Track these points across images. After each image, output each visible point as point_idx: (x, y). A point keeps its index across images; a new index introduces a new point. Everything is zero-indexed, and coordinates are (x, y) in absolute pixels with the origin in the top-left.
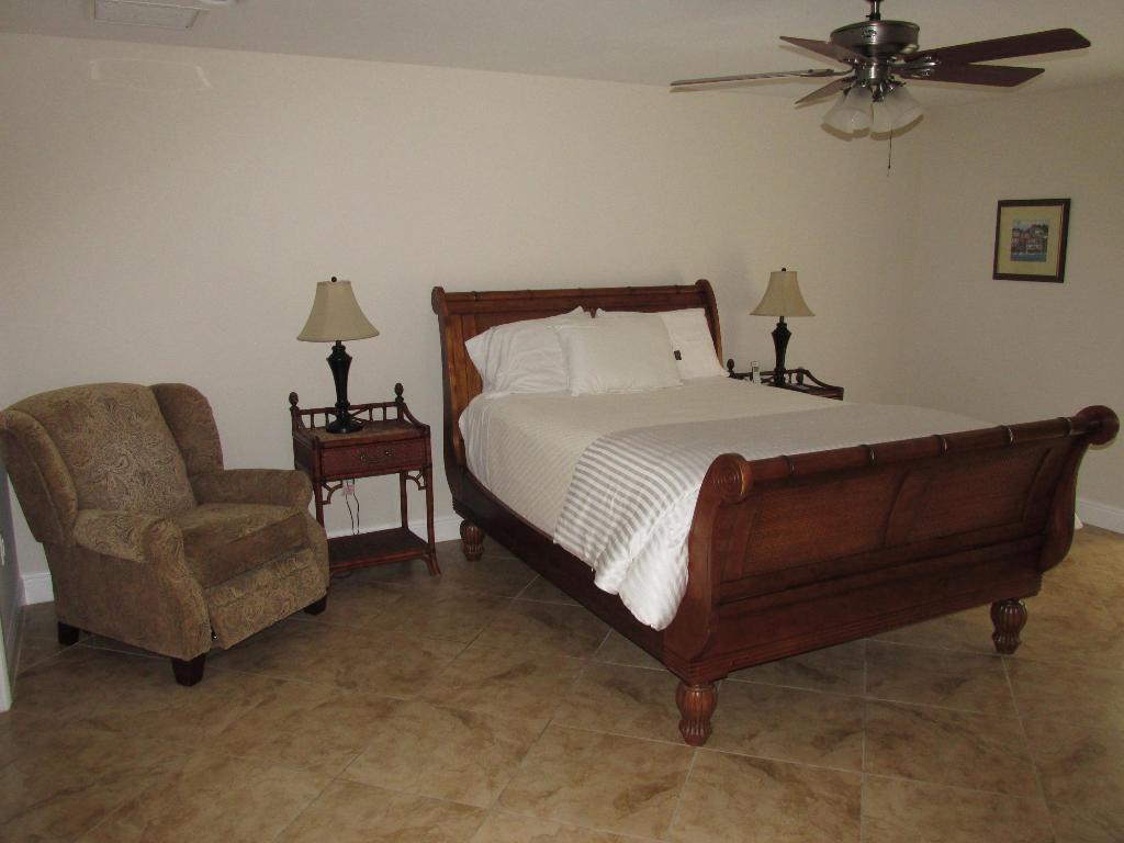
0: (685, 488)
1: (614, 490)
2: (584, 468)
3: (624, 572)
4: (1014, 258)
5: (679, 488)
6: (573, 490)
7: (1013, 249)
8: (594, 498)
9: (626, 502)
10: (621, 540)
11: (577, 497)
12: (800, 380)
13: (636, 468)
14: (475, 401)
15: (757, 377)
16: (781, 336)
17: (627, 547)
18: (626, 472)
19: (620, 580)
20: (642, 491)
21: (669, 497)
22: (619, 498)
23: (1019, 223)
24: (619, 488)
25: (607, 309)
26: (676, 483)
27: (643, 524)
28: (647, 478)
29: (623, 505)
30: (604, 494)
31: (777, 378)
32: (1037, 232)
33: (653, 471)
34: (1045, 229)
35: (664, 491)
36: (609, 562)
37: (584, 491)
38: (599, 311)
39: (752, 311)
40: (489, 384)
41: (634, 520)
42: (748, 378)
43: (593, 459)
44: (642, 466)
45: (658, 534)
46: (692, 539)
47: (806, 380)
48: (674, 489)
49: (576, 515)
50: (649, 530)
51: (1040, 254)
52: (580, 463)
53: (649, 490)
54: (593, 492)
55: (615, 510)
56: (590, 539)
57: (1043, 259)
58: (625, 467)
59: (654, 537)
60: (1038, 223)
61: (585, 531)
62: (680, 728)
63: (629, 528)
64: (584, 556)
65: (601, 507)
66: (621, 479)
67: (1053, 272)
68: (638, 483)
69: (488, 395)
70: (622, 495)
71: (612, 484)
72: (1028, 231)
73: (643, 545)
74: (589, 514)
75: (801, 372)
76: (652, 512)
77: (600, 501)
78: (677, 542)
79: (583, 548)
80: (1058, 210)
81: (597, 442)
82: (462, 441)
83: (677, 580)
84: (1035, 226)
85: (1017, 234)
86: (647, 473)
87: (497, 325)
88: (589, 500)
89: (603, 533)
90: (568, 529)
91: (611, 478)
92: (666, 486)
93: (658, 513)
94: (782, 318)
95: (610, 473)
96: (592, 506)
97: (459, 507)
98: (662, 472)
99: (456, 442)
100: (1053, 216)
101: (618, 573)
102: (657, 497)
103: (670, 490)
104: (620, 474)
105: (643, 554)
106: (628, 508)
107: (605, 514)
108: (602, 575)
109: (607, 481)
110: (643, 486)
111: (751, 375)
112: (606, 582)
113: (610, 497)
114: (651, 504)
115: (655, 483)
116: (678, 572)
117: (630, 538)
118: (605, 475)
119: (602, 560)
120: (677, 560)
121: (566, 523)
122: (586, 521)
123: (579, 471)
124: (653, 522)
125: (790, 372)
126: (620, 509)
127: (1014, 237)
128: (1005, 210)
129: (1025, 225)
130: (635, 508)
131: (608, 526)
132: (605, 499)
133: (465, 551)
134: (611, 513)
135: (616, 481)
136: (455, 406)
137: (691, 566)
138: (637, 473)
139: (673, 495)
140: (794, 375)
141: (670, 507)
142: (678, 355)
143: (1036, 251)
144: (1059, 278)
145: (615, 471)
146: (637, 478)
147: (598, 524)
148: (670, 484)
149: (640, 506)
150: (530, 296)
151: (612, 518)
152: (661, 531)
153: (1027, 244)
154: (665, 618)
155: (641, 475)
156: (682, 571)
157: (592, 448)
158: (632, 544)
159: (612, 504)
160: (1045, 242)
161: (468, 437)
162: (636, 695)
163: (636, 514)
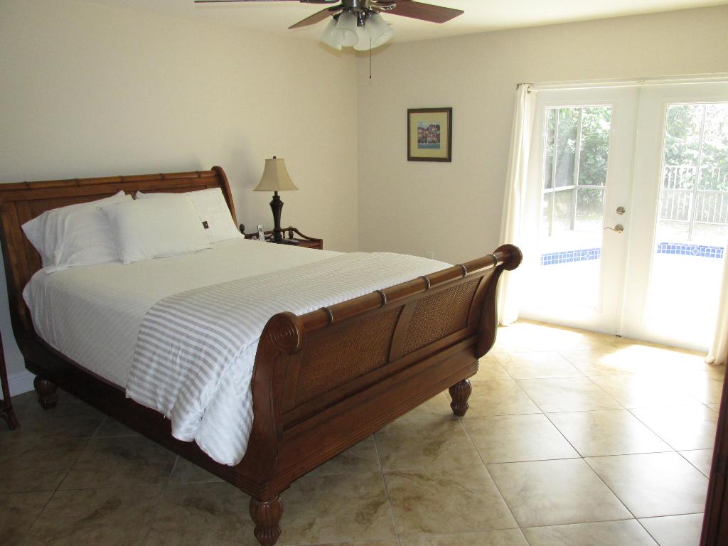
0: (243, 342)
1: (179, 348)
2: (147, 331)
3: (198, 422)
4: (420, 147)
5: (238, 343)
6: (140, 350)
7: (419, 141)
8: (159, 356)
9: (191, 358)
10: (192, 394)
11: (144, 356)
12: (291, 236)
13: (197, 328)
14: (36, 276)
15: (261, 235)
16: (276, 205)
17: (199, 399)
18: (187, 332)
19: (195, 428)
20: (205, 348)
21: (230, 351)
22: (184, 355)
23: (421, 123)
24: (183, 347)
25: (144, 191)
26: (234, 339)
27: (210, 378)
28: (207, 336)
29: (188, 361)
30: (169, 352)
31: (276, 236)
32: (433, 129)
33: (212, 330)
34: (438, 127)
35: (225, 347)
36: (184, 415)
37: (150, 351)
38: (139, 194)
39: (254, 188)
40: (47, 259)
41: (201, 374)
42: (255, 237)
43: (155, 322)
44: (201, 326)
45: (225, 385)
46: (254, 385)
47: (296, 236)
48: (234, 344)
49: (145, 372)
50: (217, 383)
51: (435, 144)
52: (143, 326)
53: (211, 347)
54: (158, 351)
55: (181, 366)
56: (161, 392)
57: (438, 147)
58: (186, 327)
59: (221, 386)
60: (433, 124)
61: (156, 386)
62: (256, 534)
63: (197, 382)
64: (157, 408)
65: (169, 364)
66: (184, 338)
67: (445, 155)
68: (199, 341)
69: (47, 270)
70: (186, 352)
71: (175, 343)
72: (428, 129)
73: (212, 397)
74: (157, 371)
75: (291, 230)
76: (217, 367)
77: (166, 359)
78: (242, 389)
79: (155, 401)
80: (445, 115)
81: (156, 307)
82: (27, 310)
83: (246, 422)
84: (431, 126)
85: (421, 131)
86: (207, 332)
87: (50, 209)
88: (156, 358)
89: (173, 387)
90: (139, 386)
91: (174, 338)
92: (226, 342)
93: (222, 367)
94: (276, 193)
95: (171, 333)
96: (159, 364)
97: (30, 366)
98: (221, 330)
99: (22, 312)
100: (442, 119)
101: (192, 423)
102: (220, 353)
103: (230, 346)
104: (182, 334)
105: (214, 403)
106: (193, 363)
107: (172, 370)
108: (178, 426)
109: (171, 341)
110: (204, 343)
111: (257, 235)
112: (181, 433)
113: (175, 355)
114: (215, 360)
115: (216, 340)
116: (245, 414)
117: (200, 392)
118: (168, 336)
119: (175, 410)
120: (244, 405)
121: (136, 380)
122: (155, 377)
123: (144, 333)
124: (219, 375)
125: (284, 231)
126: (185, 364)
127: (419, 133)
128: (412, 115)
129: (426, 125)
130: (201, 363)
131: (176, 380)
132: (171, 357)
133: (41, 401)
134: (177, 368)
135: (179, 341)
136: (17, 281)
137: (255, 407)
138: (197, 332)
139: (234, 350)
140: (287, 233)
141: (231, 359)
142: (206, 225)
143: (434, 142)
144: (449, 159)
145: (177, 332)
146: (198, 337)
147: (167, 379)
148: (230, 340)
149: (205, 362)
150: (77, 183)
151: (179, 374)
152: (227, 382)
153: (429, 137)
154: (239, 454)
155: (202, 334)
156: (248, 412)
157: (151, 311)
158: (202, 396)
159: (178, 361)
160: (438, 136)
161: (33, 307)
162: (211, 509)
163: (201, 369)
